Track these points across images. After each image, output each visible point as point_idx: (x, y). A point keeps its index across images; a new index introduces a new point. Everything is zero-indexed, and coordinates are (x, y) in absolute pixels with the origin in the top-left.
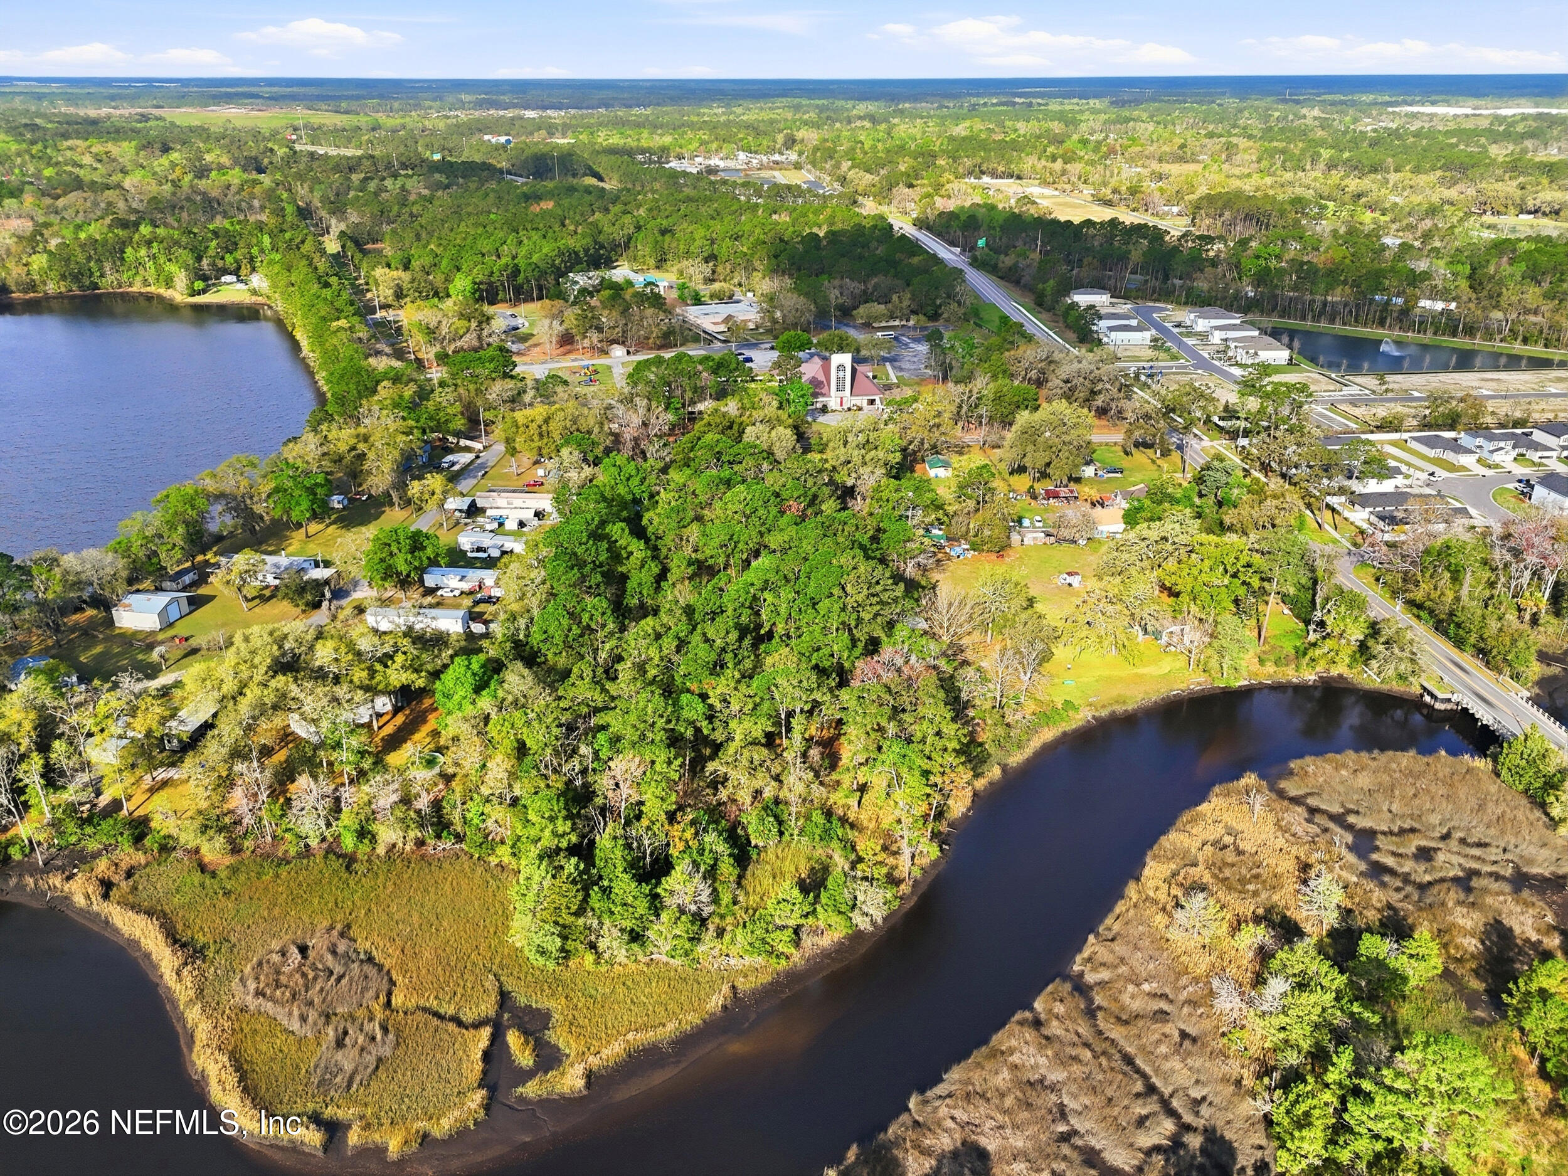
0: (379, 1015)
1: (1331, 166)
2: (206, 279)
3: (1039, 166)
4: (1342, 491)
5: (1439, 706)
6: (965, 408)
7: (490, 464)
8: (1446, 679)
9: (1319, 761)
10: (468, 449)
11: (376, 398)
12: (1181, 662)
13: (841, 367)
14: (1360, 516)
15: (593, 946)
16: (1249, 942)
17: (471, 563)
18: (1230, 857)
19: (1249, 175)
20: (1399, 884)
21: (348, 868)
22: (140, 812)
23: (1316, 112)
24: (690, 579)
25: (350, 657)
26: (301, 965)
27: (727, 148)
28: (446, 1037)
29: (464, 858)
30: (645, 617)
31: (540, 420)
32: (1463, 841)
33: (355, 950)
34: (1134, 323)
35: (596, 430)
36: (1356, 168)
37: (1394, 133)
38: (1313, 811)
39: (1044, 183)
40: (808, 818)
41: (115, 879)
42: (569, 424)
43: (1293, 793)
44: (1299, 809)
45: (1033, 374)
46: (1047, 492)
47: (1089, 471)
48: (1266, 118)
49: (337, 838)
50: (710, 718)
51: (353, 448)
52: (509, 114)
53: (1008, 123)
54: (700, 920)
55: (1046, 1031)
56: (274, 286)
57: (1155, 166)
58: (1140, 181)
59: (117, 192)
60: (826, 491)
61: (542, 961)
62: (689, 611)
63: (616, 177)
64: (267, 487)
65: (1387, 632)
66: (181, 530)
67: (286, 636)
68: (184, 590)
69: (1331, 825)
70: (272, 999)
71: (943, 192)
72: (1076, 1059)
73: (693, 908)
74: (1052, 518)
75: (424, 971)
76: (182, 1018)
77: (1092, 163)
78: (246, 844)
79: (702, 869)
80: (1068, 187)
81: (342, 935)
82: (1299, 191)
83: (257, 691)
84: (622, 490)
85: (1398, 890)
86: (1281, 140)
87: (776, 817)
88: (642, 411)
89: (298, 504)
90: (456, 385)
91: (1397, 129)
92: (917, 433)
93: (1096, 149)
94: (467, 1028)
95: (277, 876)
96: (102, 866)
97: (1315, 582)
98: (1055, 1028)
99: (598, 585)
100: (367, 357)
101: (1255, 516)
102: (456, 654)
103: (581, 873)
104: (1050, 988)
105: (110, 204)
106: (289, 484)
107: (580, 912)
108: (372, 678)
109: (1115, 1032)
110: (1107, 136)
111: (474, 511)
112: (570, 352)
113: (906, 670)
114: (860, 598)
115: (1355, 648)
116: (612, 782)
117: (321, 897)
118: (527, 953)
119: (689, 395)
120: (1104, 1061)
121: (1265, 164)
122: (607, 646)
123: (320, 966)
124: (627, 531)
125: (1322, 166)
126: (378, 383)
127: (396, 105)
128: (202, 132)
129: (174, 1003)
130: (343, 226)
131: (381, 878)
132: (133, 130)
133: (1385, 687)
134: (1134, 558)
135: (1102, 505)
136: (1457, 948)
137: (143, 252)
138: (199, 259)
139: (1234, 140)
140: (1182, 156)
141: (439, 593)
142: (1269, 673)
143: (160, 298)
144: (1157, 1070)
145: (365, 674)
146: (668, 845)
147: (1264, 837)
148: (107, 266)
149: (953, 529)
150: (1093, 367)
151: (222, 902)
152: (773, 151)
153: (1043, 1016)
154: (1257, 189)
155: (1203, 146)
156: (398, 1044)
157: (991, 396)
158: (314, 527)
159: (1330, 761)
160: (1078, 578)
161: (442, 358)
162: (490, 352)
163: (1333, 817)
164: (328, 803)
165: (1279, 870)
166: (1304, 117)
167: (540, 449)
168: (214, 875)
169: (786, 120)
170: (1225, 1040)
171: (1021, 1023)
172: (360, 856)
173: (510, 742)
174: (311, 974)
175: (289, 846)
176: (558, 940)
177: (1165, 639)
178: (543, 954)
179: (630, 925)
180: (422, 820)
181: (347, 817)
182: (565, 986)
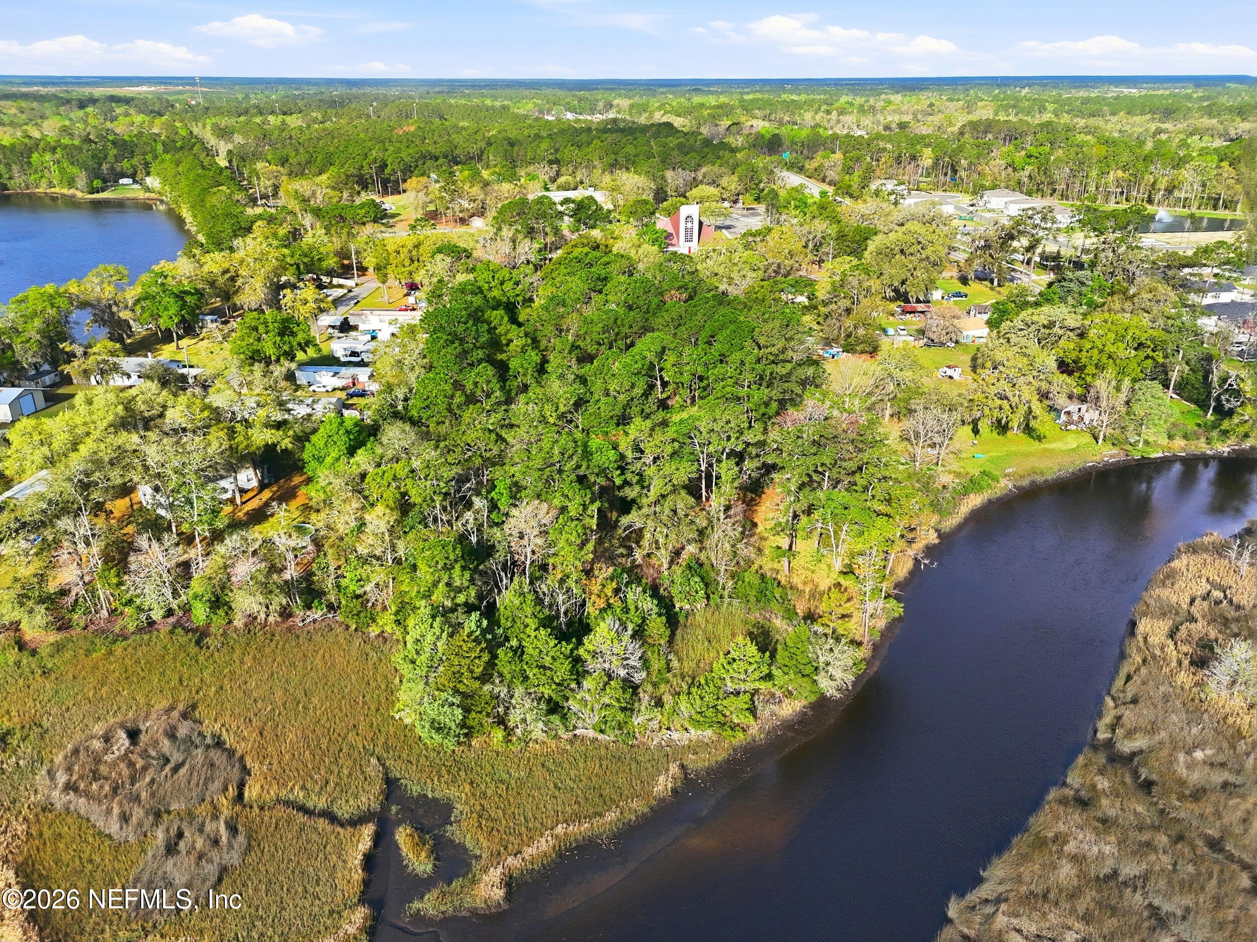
0: (226, 809)
2: (105, 180)
6: (811, 245)
7: (362, 296)
10: (340, 286)
11: (251, 235)
13: (689, 218)
15: (501, 721)
17: (343, 365)
18: (1229, 611)
21: (198, 643)
26: (128, 751)
27: (557, 109)
28: (315, 837)
29: (339, 630)
33: (200, 734)
46: (902, 309)
47: (936, 295)
49: (187, 609)
50: (623, 469)
51: (227, 271)
54: (632, 689)
56: (165, 185)
61: (438, 738)
64: (132, 293)
70: (87, 795)
73: (622, 673)
74: (914, 328)
75: (287, 756)
78: (76, 618)
79: (630, 627)
81: (185, 716)
84: (496, 292)
87: (702, 579)
89: (167, 311)
94: (342, 825)
95: (110, 653)
97: (1210, 361)
98: (1108, 807)
99: (480, 362)
103: (484, 632)
104: (1081, 760)
106: (155, 290)
107: (485, 678)
116: (514, 533)
117: (163, 674)
118: (418, 731)
119: (550, 238)
123: (153, 753)
124: (506, 319)
126: (253, 223)
130: (230, 147)
131: (238, 652)
137: (48, 158)
138: (99, 164)
141: (311, 388)
142: (1182, 446)
143: (62, 196)
145: (223, 435)
146: (585, 604)
148: (15, 170)
151: (39, 682)
152: (594, 112)
153: (1085, 794)
156: (249, 849)
157: (834, 235)
160: (958, 371)
168: (33, 653)
171: (1060, 802)
172: (213, 630)
173: (391, 494)
174: (140, 763)
175: (129, 621)
176: (458, 712)
177: (1064, 417)
178: (439, 730)
179: (547, 691)
180: (287, 588)
181: (197, 585)
182: (468, 769)
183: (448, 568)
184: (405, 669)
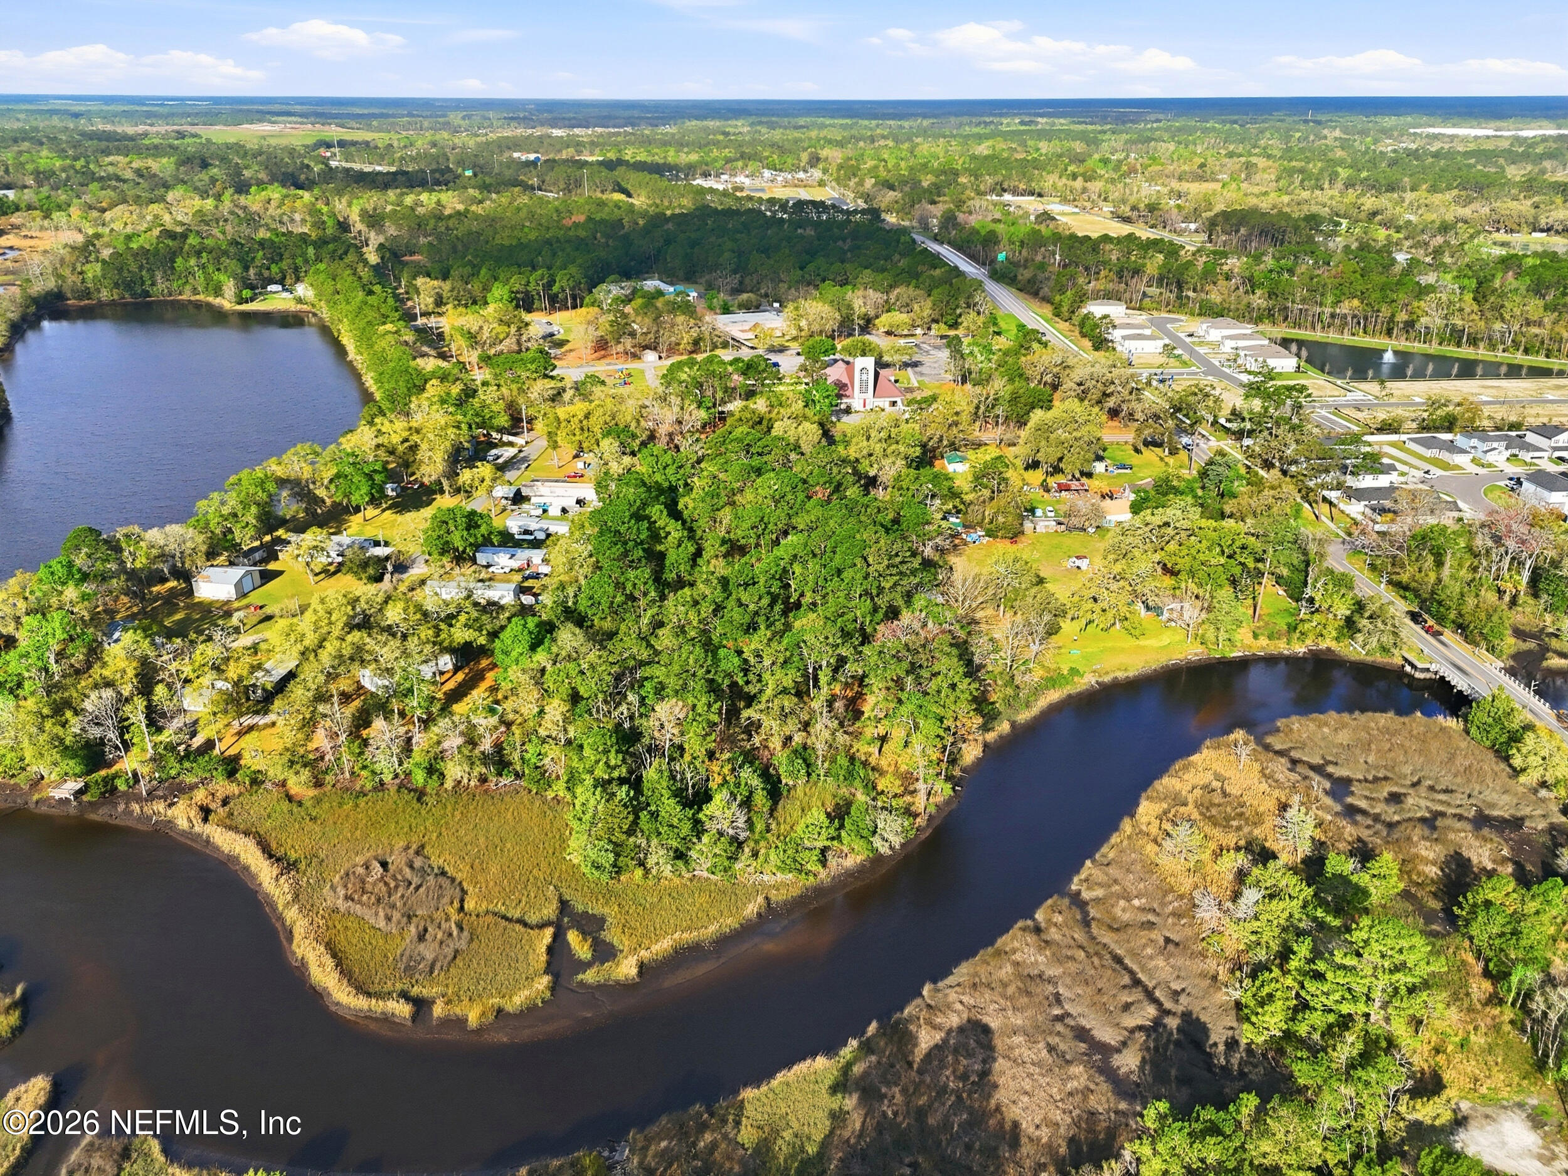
0: (455, 917)
1: (1349, 185)
2: (254, 287)
3: (1060, 184)
4: (1339, 486)
5: (1418, 675)
6: (982, 408)
7: (532, 457)
8: (1426, 651)
9: (1303, 720)
10: (511, 444)
11: (425, 395)
12: (1180, 636)
13: (864, 370)
14: (1356, 509)
15: (642, 864)
16: (1229, 866)
17: (518, 544)
18: (1217, 798)
19: (1266, 193)
20: (1370, 822)
21: (419, 800)
22: (232, 752)
23: (1337, 133)
24: (725, 556)
25: (418, 616)
26: (383, 876)
27: (753, 166)
28: (514, 935)
29: (524, 793)
30: (682, 588)
31: (581, 416)
32: (1432, 788)
33: (430, 866)
34: (1148, 332)
35: (633, 425)
36: (1374, 187)
37: (1413, 154)
38: (1294, 762)
39: (1064, 200)
40: (833, 761)
41: (213, 806)
42: (608, 419)
43: (1278, 747)
44: (1283, 760)
45: (1048, 378)
46: (1059, 485)
47: (1099, 467)
48: (1287, 138)
49: (408, 774)
50: (746, 672)
51: (406, 440)
52: (538, 132)
53: (1030, 143)
54: (738, 844)
55: (1044, 936)
56: (319, 295)
57: (1175, 185)
58: (1159, 198)
59: (162, 205)
60: (851, 479)
61: (597, 874)
62: (724, 582)
63: (644, 193)
64: (328, 473)
65: (1371, 608)
66: (254, 509)
67: (357, 599)
68: (255, 565)
69: (1312, 774)
70: (360, 902)
71: (965, 208)
72: (1072, 958)
73: (731, 832)
74: (1063, 508)
75: (492, 884)
76: (281, 918)
77: (1112, 181)
78: (328, 778)
79: (739, 798)
80: (1088, 205)
81: (417, 853)
82: (1315, 209)
83: (337, 643)
84: (658, 477)
85: (1368, 827)
86: (1301, 160)
87: (805, 760)
88: (676, 409)
89: (358, 488)
90: (498, 386)
91: (1417, 150)
92: (935, 431)
93: (1117, 168)
94: (532, 929)
95: (357, 806)
96: (200, 795)
97: (1307, 564)
98: (1054, 934)
99: (640, 560)
100: (414, 358)
101: (1253, 505)
102: (513, 616)
103: (631, 800)
104: (1050, 902)
105: (156, 217)
106: (348, 470)
107: (630, 832)
108: (438, 636)
109: (1107, 938)
110: (1128, 156)
111: (519, 498)
112: (604, 357)
113: (923, 633)
114: (881, 568)
115: (1342, 623)
116: (657, 723)
117: (397, 823)
118: (583, 868)
119: (719, 395)
120: (1096, 960)
121: (1282, 183)
122: (650, 613)
123: (400, 878)
124: (665, 513)
125: (1339, 185)
126: (426, 381)
127: (426, 124)
128: (238, 148)
129: (273, 906)
130: (381, 239)
131: (449, 808)
132: (171, 146)
133: (1369, 659)
134: (1137, 541)
135: (1111, 498)
136: (1419, 874)
137: (193, 262)
138: (246, 268)
139: (1254, 160)
140: (1202, 174)
141: (491, 569)
142: (1263, 646)
143: (209, 305)
144: (1143, 968)
145: (430, 632)
146: (708, 780)
147: (1249, 782)
148: (159, 276)
149: (970, 518)
150: (1105, 370)
151: (309, 825)
152: (796, 168)
153: (1043, 925)
154: (1274, 207)
155: (1222, 166)
156: (472, 940)
157: (1007, 397)
158: (371, 512)
159: (1314, 720)
160: (1086, 561)
161: (486, 360)
162: (530, 354)
163: (1313, 768)
164: (400, 742)
165: (1261, 809)
166: (1325, 137)
167: (580, 443)
168: (300, 804)
169: (810, 139)
170: (1204, 944)
171: (1024, 929)
172: (428, 790)
173: (565, 690)
174: (392, 884)
175: (366, 781)
176: (611, 856)
177: (1166, 615)
178: (598, 868)
179: (675, 844)
180: (485, 759)
181: (417, 756)
182: (617, 896)
183: (606, 752)
184: (575, 824)
